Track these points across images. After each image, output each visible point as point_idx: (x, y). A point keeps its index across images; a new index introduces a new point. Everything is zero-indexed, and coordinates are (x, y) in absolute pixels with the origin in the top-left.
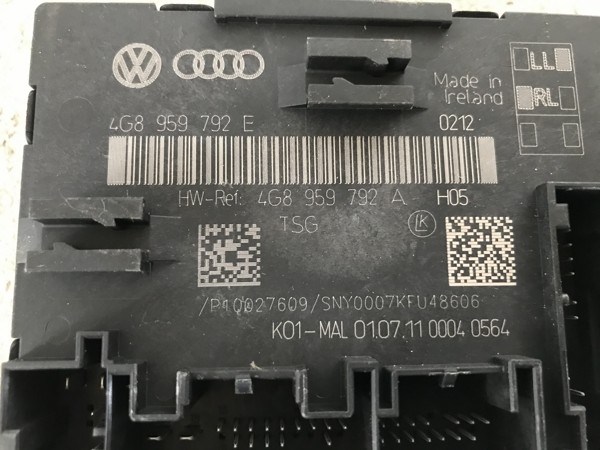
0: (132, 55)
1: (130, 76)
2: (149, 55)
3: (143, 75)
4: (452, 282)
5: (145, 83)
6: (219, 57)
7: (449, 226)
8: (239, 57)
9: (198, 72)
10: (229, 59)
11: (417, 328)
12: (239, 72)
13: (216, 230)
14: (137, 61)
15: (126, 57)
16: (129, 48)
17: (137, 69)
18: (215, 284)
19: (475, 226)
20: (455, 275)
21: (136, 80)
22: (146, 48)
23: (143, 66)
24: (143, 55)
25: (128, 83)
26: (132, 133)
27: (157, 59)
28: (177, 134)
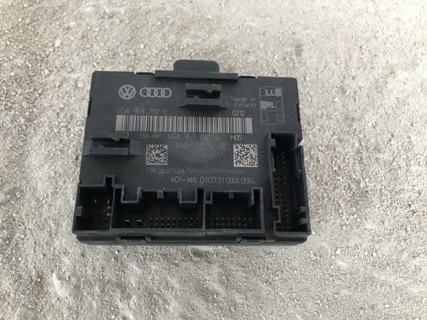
0: (126, 88)
1: (125, 95)
2: (132, 89)
3: (129, 95)
4: (235, 165)
5: (130, 98)
6: (156, 90)
7: (234, 147)
8: (163, 90)
9: (149, 95)
10: (159, 91)
11: (222, 180)
12: (163, 95)
13: (153, 146)
14: (127, 91)
15: (123, 89)
16: (125, 86)
17: (127, 93)
18: (152, 164)
19: (244, 147)
20: (236, 163)
21: (127, 97)
22: (130, 86)
23: (129, 92)
24: (129, 89)
25: (124, 98)
26: (125, 114)
27: (134, 90)
28: (140, 115)
